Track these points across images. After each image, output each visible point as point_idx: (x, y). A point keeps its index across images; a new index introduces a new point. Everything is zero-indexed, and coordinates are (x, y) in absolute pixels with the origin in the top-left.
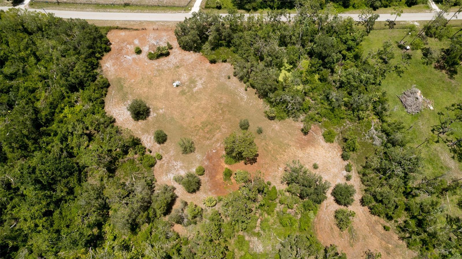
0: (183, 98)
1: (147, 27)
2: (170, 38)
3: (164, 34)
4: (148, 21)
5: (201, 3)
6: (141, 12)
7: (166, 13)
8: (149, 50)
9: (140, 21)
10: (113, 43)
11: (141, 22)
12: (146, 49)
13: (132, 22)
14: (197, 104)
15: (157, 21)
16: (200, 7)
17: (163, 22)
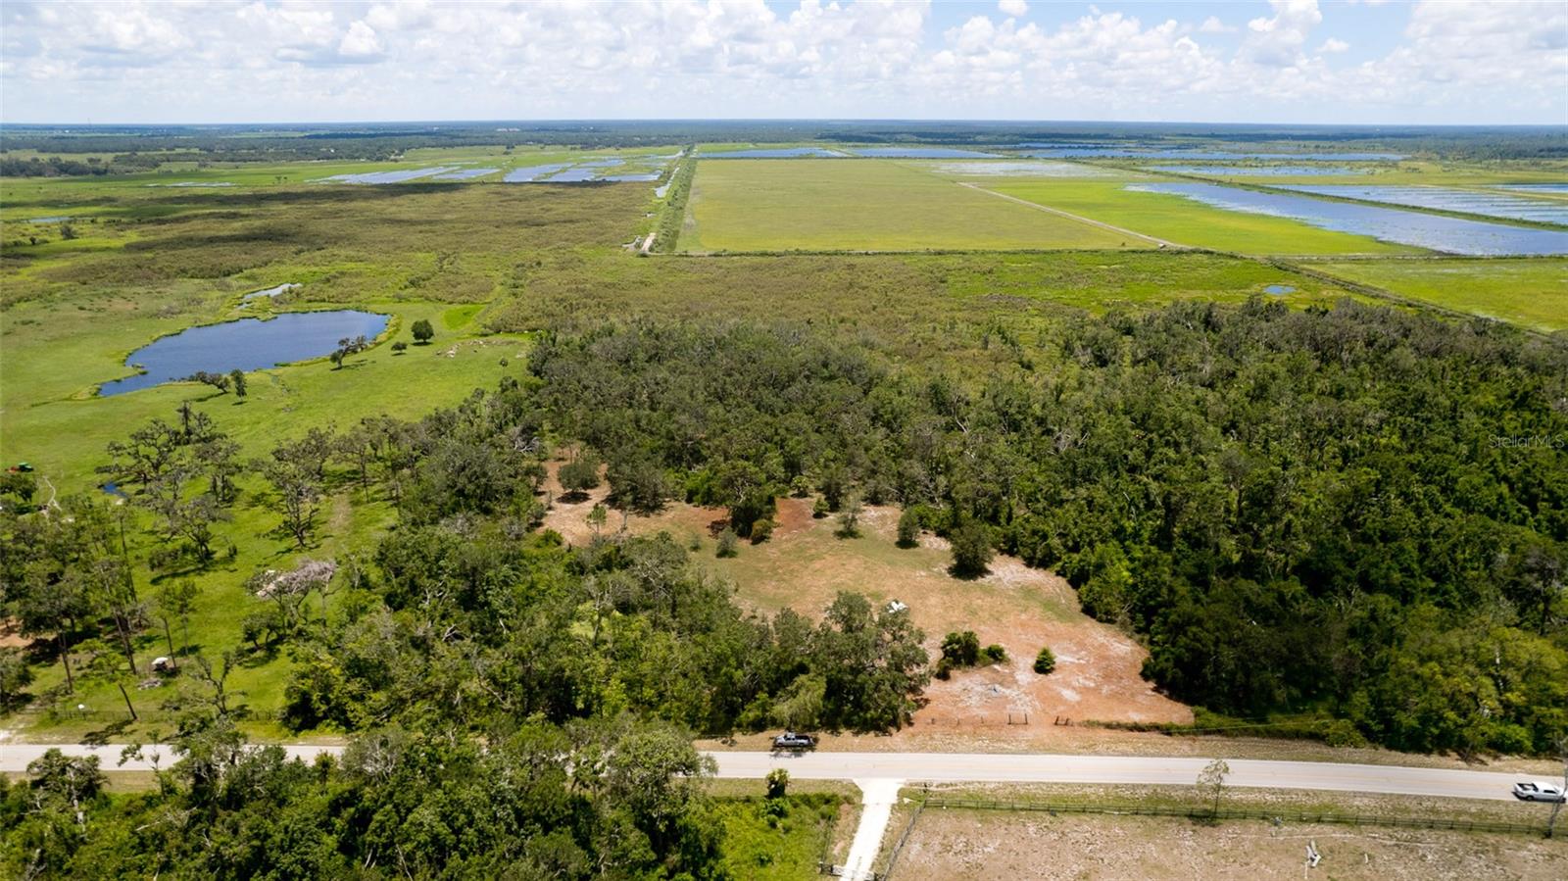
0: (873, 588)
1: (1057, 731)
2: (955, 702)
3: (984, 713)
4: (1066, 753)
5: (857, 820)
6: (1117, 786)
7: (1006, 785)
8: (1012, 675)
9: (1097, 753)
10: (1150, 692)
11: (1091, 749)
12: (1025, 675)
13: (1130, 749)
14: (838, 580)
15: (1026, 752)
16: (862, 807)
17: (1003, 751)
